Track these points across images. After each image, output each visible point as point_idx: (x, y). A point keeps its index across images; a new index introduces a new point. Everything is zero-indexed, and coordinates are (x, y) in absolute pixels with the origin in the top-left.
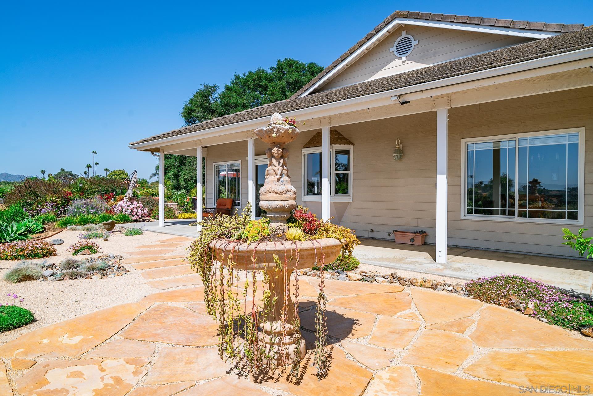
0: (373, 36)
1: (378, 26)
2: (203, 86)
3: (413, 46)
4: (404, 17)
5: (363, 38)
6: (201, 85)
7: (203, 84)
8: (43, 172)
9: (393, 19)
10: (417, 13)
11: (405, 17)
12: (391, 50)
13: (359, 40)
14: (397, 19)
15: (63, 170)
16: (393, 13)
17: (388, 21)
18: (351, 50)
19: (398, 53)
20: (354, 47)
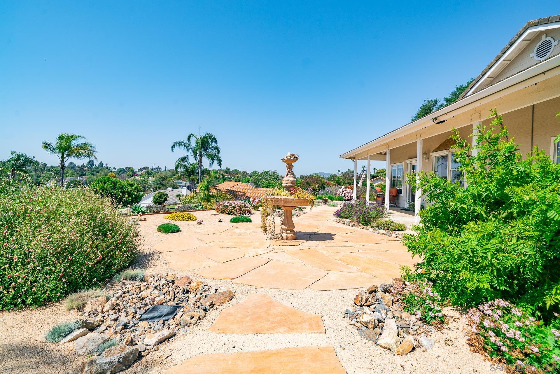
0: (508, 49)
1: (512, 40)
2: (426, 101)
3: (552, 47)
4: (535, 26)
5: (499, 53)
6: (425, 100)
7: (427, 99)
8: (339, 171)
9: (526, 30)
10: (547, 18)
11: (537, 25)
12: (531, 55)
13: (496, 56)
14: (529, 28)
15: (349, 169)
16: (525, 25)
17: (520, 33)
18: (489, 66)
19: (538, 57)
20: (492, 63)
